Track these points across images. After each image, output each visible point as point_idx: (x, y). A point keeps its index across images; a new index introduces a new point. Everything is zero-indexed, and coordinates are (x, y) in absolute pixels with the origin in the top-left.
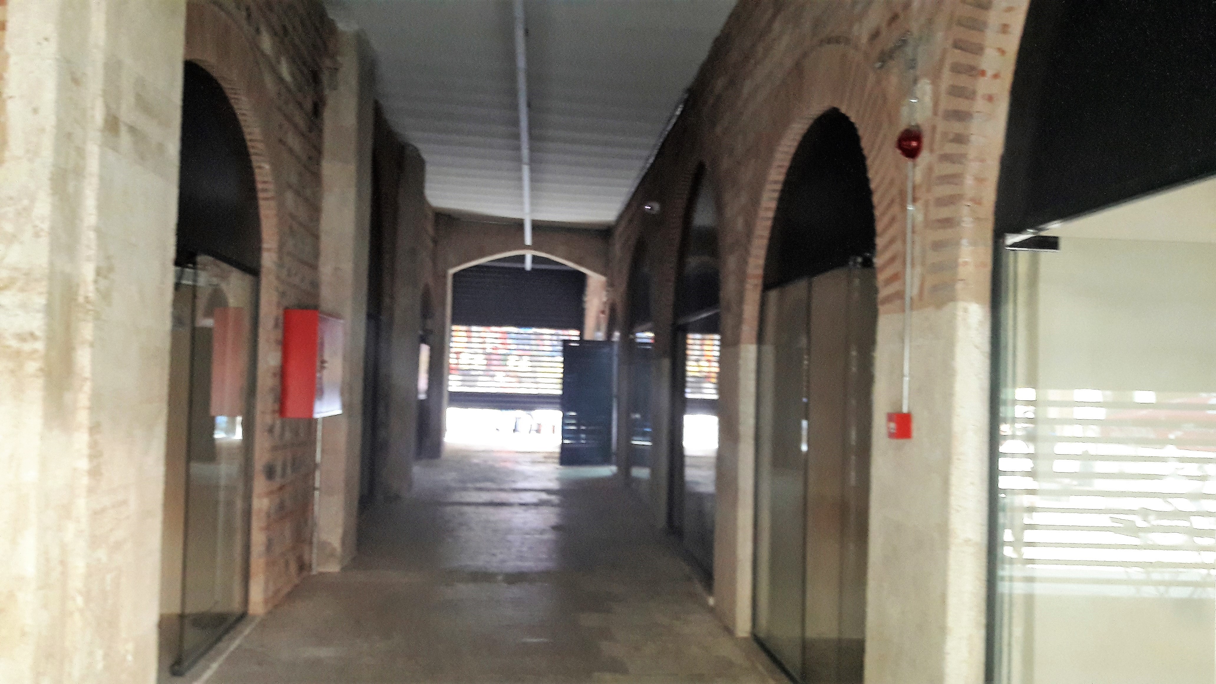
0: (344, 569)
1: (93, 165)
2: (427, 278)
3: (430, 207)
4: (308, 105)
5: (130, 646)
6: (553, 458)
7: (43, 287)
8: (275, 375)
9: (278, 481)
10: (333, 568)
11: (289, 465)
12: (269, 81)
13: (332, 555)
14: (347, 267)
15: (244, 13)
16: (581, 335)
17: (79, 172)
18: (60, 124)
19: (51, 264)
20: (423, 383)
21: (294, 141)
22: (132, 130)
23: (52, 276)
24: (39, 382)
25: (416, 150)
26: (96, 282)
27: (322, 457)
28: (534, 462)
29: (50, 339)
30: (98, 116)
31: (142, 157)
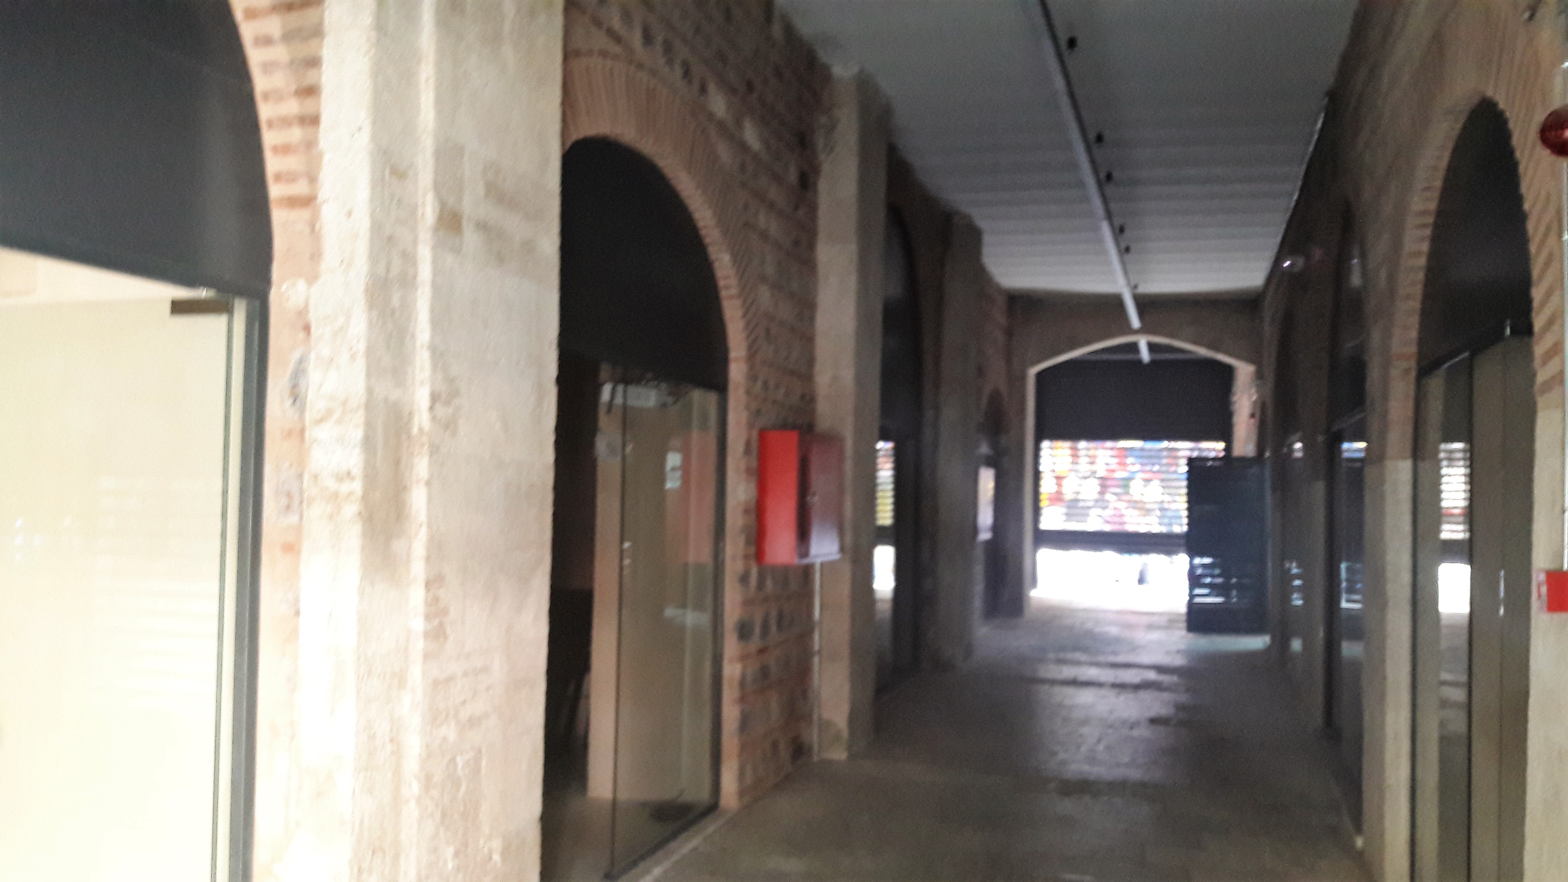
0: (852, 757)
1: (425, 272)
2: (996, 379)
3: (999, 289)
4: (792, 176)
5: (497, 844)
6: (1177, 621)
7: (359, 418)
8: (746, 511)
9: (755, 643)
10: (839, 755)
11: (773, 622)
12: (724, 153)
13: (837, 737)
14: (848, 375)
15: (678, 71)
16: (1228, 449)
17: (408, 282)
18: (376, 227)
19: (370, 391)
20: (986, 517)
21: (770, 223)
22: (483, 226)
23: (369, 406)
24: (356, 529)
25: (967, 218)
26: (431, 408)
27: (821, 615)
28: (1150, 627)
29: (370, 477)
30: (429, 212)
31: (500, 259)
